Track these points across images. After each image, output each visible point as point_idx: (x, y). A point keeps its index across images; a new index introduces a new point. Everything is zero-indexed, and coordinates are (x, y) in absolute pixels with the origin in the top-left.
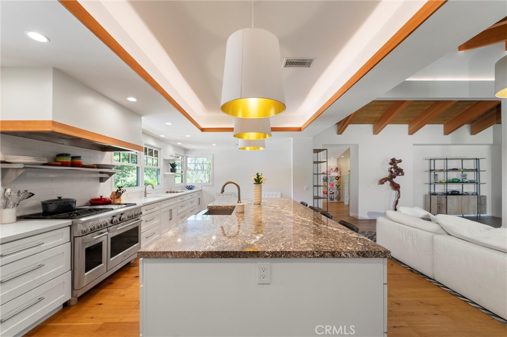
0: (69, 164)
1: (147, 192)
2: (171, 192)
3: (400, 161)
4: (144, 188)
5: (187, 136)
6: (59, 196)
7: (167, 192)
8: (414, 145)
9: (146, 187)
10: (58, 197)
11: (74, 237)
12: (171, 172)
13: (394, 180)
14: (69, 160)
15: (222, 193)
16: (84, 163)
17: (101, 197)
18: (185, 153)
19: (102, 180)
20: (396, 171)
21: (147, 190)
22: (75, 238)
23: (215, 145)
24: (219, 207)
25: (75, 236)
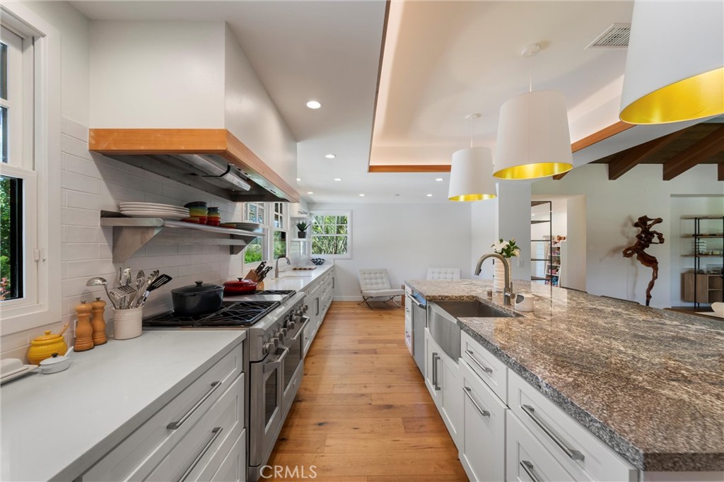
0: (206, 222)
1: (280, 270)
2: (300, 269)
3: (659, 221)
4: (275, 263)
5: (336, 180)
6: (198, 280)
7: (295, 269)
8: (672, 196)
9: (277, 262)
10: (196, 283)
11: (251, 362)
12: (300, 237)
13: (646, 251)
14: (205, 214)
15: (478, 274)
16: (222, 221)
17: (240, 279)
18: (309, 209)
19: (233, 250)
20: (646, 237)
21: (279, 265)
22: (252, 364)
23: (363, 195)
24: (446, 297)
25: (251, 360)
